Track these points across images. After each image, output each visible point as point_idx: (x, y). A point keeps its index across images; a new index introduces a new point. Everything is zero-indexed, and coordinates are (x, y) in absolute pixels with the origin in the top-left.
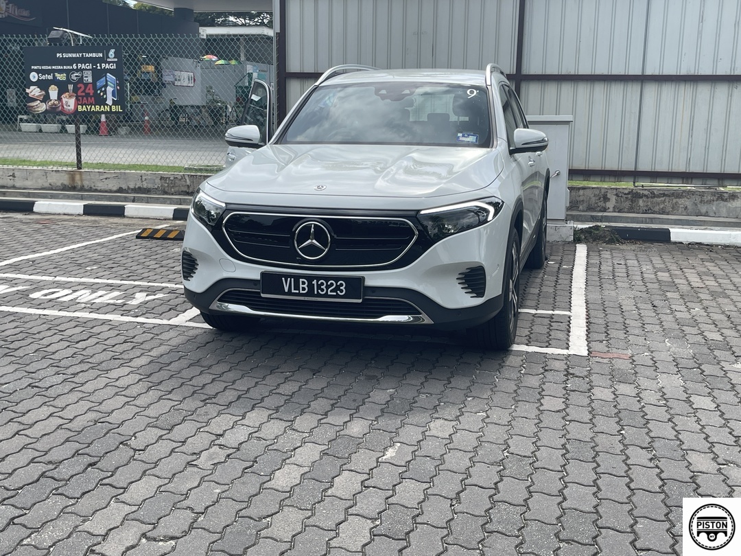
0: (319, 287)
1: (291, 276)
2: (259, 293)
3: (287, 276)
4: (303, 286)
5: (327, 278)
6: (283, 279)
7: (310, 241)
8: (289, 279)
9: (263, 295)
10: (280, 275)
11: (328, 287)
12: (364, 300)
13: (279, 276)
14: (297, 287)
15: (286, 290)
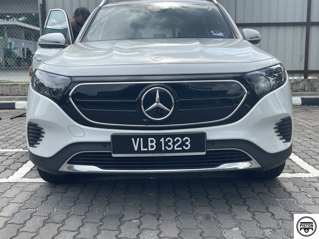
0: (166, 144)
1: (140, 136)
2: (110, 154)
3: (136, 137)
4: (152, 144)
5: (173, 136)
6: (133, 139)
7: (156, 104)
8: (138, 139)
9: (114, 155)
10: (130, 137)
11: (174, 143)
12: (207, 152)
13: (128, 137)
14: (145, 146)
15: (136, 149)
